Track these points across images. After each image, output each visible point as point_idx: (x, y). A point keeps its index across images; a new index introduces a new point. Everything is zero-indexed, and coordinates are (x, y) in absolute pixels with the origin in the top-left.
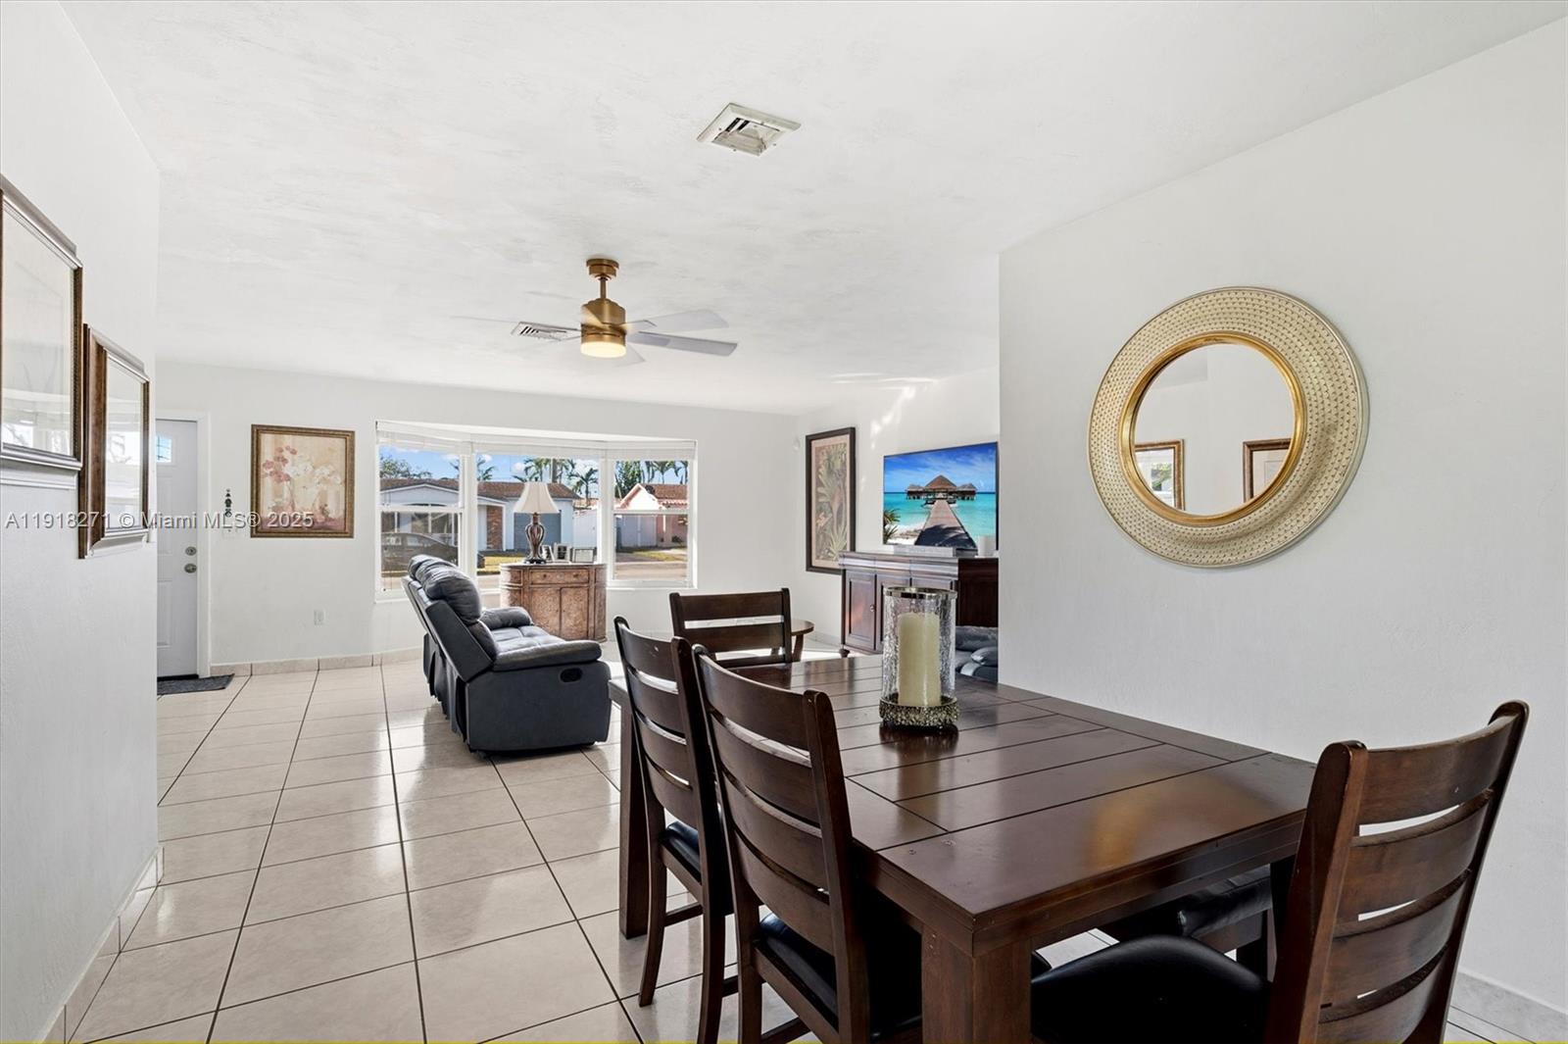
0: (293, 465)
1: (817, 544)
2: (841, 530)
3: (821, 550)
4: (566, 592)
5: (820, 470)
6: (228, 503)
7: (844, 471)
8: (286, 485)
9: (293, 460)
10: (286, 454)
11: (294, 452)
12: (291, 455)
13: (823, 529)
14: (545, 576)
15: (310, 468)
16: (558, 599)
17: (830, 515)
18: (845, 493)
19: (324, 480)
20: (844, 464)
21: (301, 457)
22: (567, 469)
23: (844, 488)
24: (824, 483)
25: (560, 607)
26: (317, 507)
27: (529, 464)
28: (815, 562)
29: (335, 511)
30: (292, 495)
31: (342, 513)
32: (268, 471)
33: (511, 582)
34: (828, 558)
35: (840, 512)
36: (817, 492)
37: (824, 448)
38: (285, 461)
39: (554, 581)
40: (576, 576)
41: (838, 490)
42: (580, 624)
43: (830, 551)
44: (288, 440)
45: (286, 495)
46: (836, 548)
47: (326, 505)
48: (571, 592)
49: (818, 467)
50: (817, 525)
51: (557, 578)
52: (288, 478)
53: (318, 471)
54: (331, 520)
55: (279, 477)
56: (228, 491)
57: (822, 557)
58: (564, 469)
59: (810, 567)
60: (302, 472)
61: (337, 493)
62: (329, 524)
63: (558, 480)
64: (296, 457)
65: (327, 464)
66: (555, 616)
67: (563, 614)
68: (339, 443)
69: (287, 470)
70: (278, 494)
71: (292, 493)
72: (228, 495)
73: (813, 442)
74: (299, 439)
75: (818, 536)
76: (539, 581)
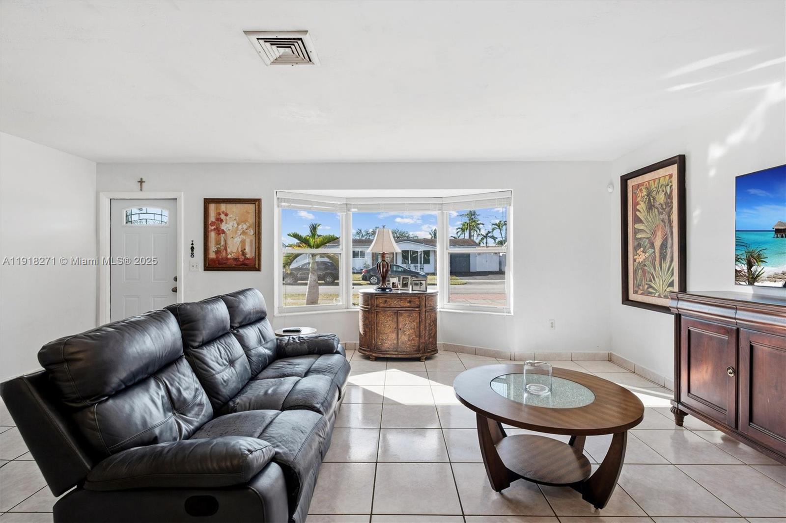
0: (226, 223)
1: (635, 278)
2: (666, 265)
3: (639, 286)
4: (402, 315)
5: (638, 207)
6: (192, 249)
7: (669, 205)
8: (222, 236)
9: (226, 220)
10: (223, 217)
11: (226, 215)
12: (225, 217)
13: (643, 265)
14: (386, 301)
15: (236, 225)
16: (395, 320)
17: (651, 251)
18: (671, 227)
19: (244, 233)
20: (669, 196)
21: (230, 218)
22: (477, 232)
23: (670, 222)
24: (643, 219)
25: (398, 326)
26: (240, 251)
27: (458, 230)
28: (632, 296)
29: (250, 253)
30: (225, 244)
31: (254, 255)
32: (213, 228)
33: (363, 305)
34: (649, 294)
35: (664, 246)
36: (634, 228)
37: (642, 184)
38: (222, 221)
39: (393, 305)
40: (410, 302)
41: (662, 224)
42: (413, 339)
43: (651, 287)
44: (223, 207)
45: (223, 243)
46: (659, 284)
47: (245, 249)
48: (406, 314)
49: (635, 204)
50: (635, 260)
51: (395, 303)
52: (223, 232)
53: (240, 227)
54: (248, 259)
55: (219, 232)
56: (192, 241)
57: (640, 292)
58: (475, 232)
59: (626, 300)
60: (231, 228)
61: (251, 241)
62: (246, 262)
63: (472, 238)
64: (228, 218)
65: (245, 222)
66: (393, 332)
67: (400, 332)
68: (251, 207)
69: (224, 227)
70: (218, 243)
71: (225, 241)
72: (192, 244)
73: (629, 181)
74: (229, 206)
75: (635, 272)
76: (382, 305)
